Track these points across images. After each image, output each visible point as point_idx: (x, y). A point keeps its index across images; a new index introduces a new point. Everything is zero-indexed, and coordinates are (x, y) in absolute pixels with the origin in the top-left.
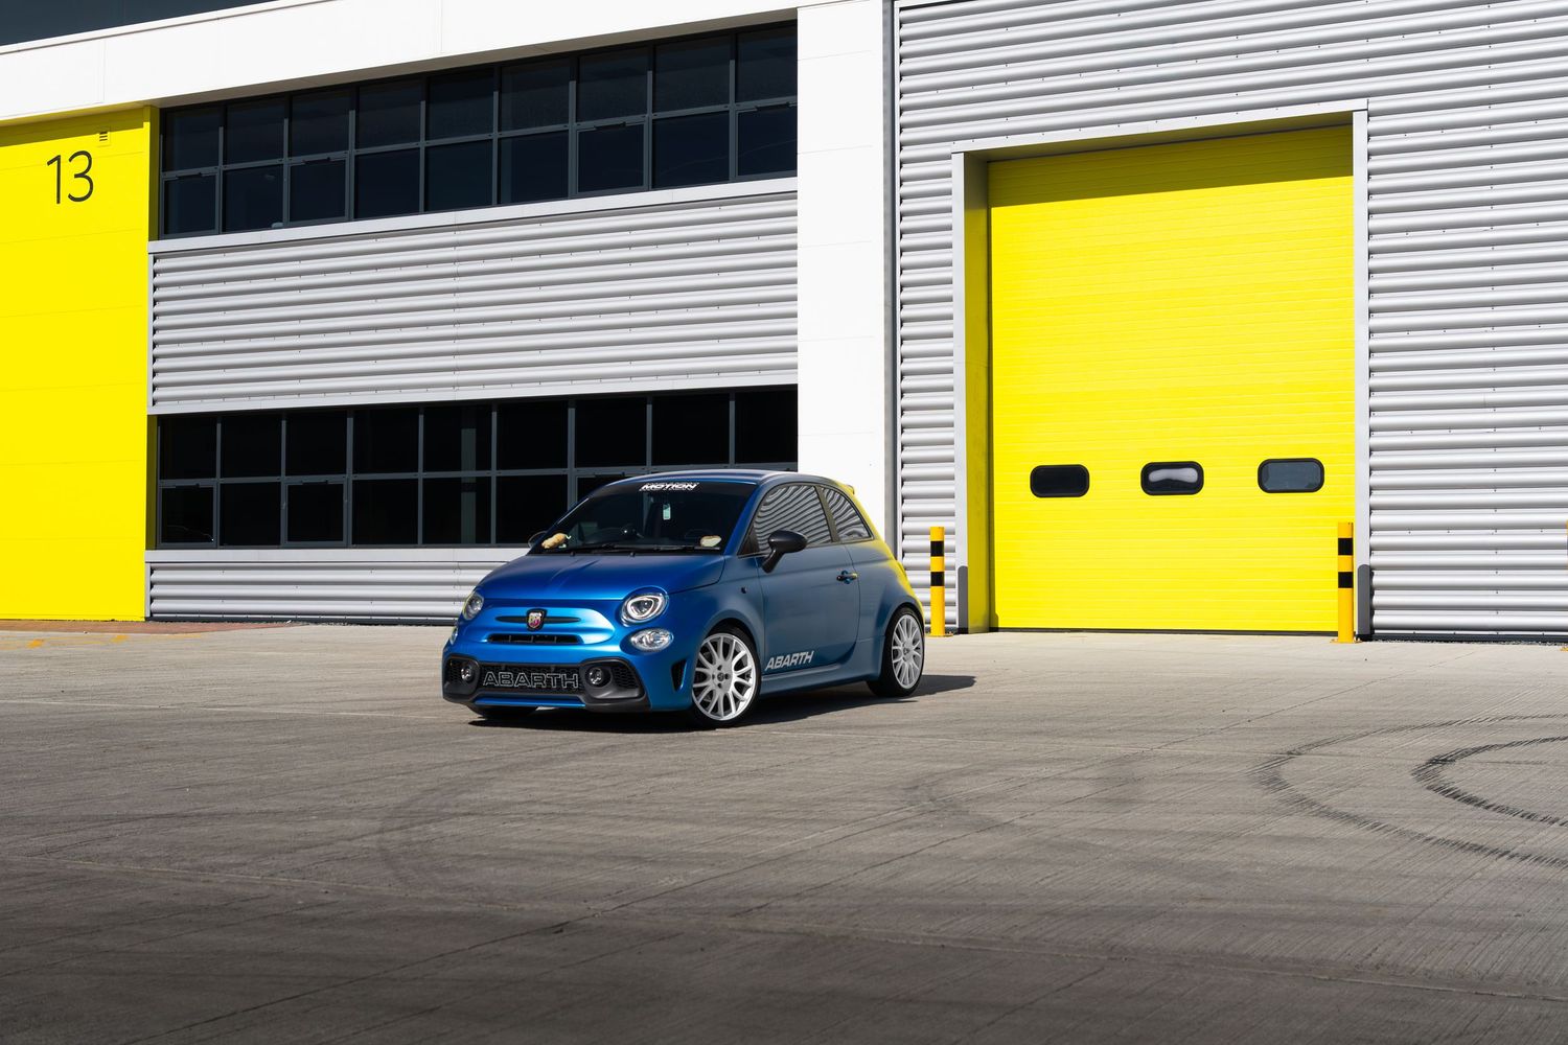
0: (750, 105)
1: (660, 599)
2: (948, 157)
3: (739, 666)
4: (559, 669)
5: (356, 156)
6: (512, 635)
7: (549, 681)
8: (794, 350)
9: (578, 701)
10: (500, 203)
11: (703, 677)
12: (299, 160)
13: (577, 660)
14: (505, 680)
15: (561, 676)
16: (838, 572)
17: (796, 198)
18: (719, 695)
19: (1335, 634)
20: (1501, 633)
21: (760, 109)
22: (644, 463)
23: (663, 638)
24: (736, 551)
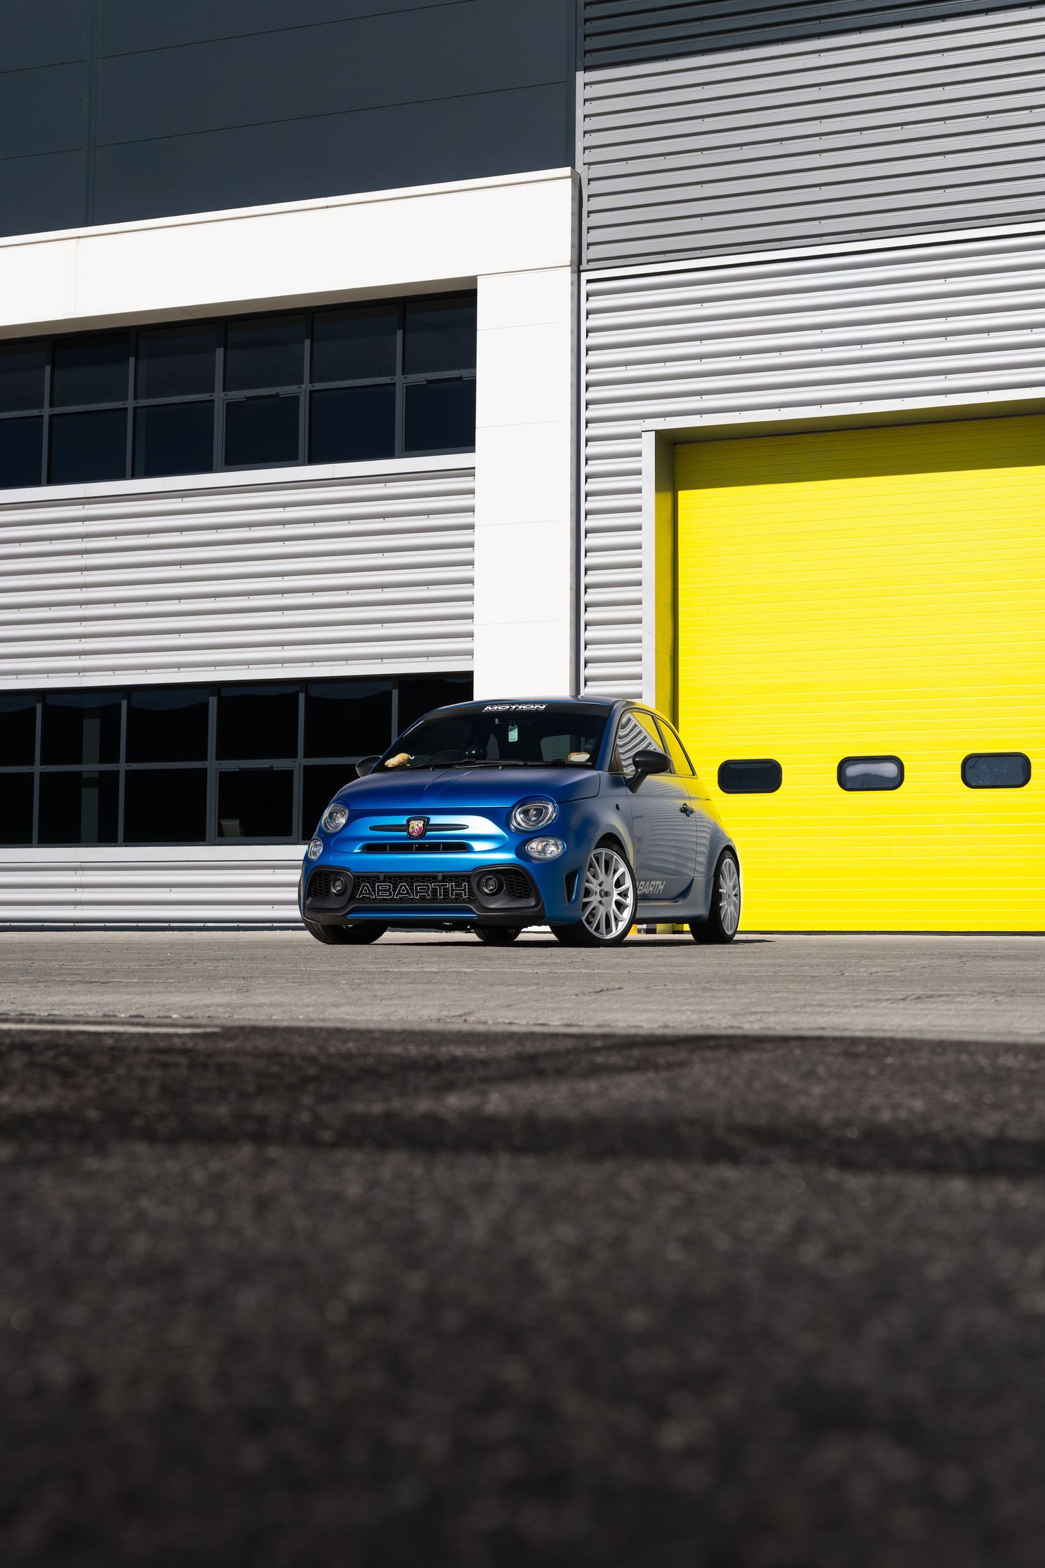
0: (420, 378)
1: (551, 809)
2: (638, 436)
3: (618, 884)
4: (447, 877)
6: (390, 844)
7: (434, 891)
8: (470, 634)
9: (471, 911)
10: (134, 476)
11: (588, 893)
13: (469, 867)
14: (382, 892)
15: (448, 885)
16: (680, 803)
17: (473, 475)
18: (601, 912)
21: (429, 382)
22: (294, 755)
23: (553, 848)
24: (607, 766)
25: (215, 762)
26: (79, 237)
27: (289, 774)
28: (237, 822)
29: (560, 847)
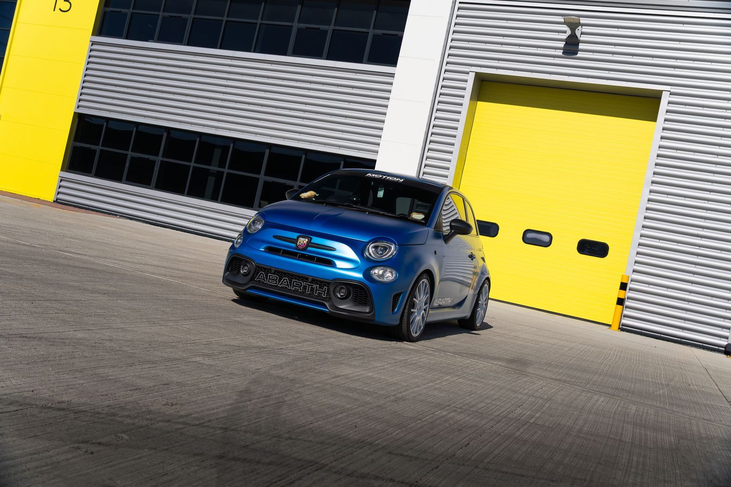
0: (379, 32)
1: (393, 247)
2: (468, 73)
4: (314, 281)
5: (194, 18)
6: (283, 250)
7: (305, 288)
8: (378, 144)
9: (325, 307)
10: (255, 51)
12: (167, 14)
13: (330, 278)
14: (272, 280)
15: (314, 286)
16: (470, 252)
17: (394, 77)
19: (610, 326)
20: (682, 340)
21: (383, 34)
22: (296, 180)
23: (389, 274)
24: (433, 226)
25: (263, 176)
29: (394, 275)
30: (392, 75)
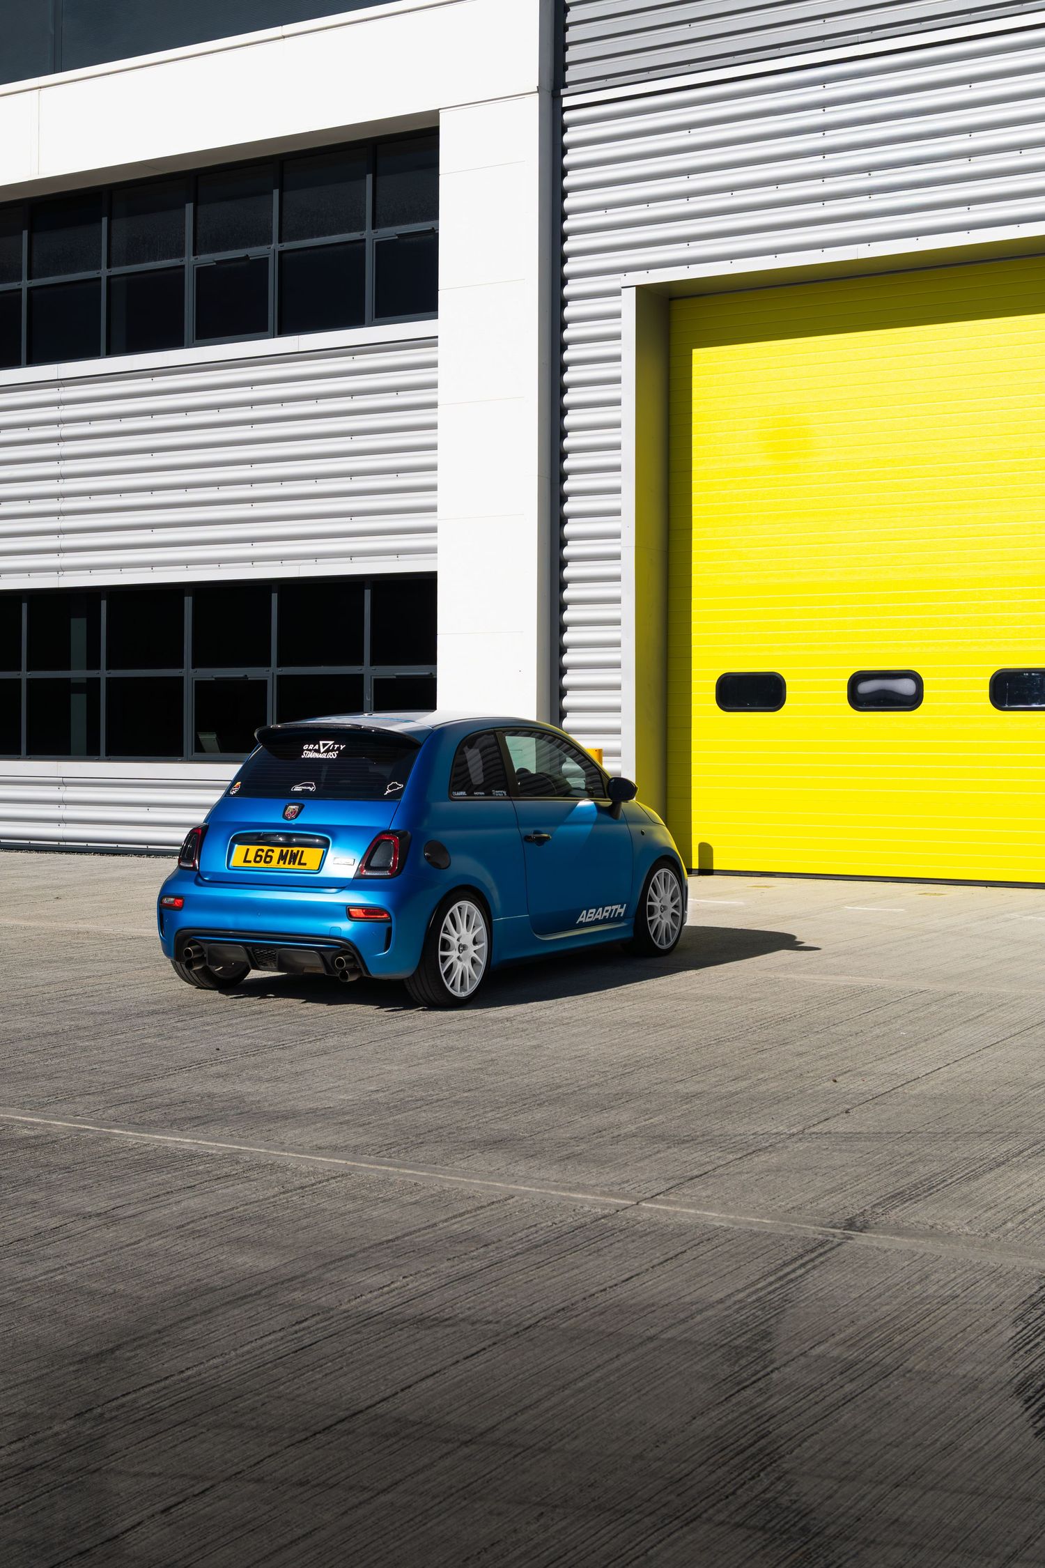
0: (391, 232)
2: (617, 293)
8: (434, 530)
10: (110, 353)
17: (436, 345)
21: (400, 236)
22: (268, 664)
25: (191, 671)
26: (40, 88)
27: (263, 684)
28: (214, 737)
30: (431, 341)
